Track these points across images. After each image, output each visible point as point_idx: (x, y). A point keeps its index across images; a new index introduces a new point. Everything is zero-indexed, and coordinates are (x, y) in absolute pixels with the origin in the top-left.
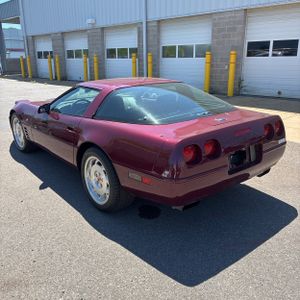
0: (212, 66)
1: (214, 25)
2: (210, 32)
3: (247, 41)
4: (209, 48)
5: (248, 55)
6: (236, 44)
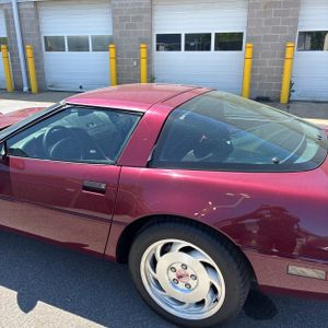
0: (117, 62)
1: (114, 12)
2: (110, 19)
3: (155, 33)
4: (111, 40)
5: (158, 49)
6: (143, 36)
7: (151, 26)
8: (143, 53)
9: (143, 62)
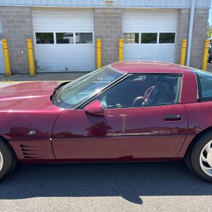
0: (9, 51)
3: (35, 32)
5: (37, 42)
7: (31, 26)
8: (30, 45)
9: (30, 51)
